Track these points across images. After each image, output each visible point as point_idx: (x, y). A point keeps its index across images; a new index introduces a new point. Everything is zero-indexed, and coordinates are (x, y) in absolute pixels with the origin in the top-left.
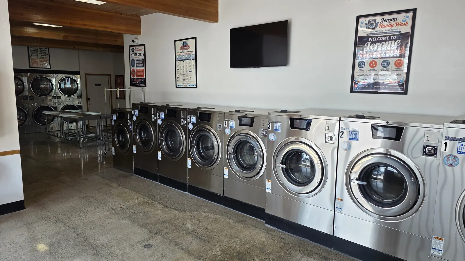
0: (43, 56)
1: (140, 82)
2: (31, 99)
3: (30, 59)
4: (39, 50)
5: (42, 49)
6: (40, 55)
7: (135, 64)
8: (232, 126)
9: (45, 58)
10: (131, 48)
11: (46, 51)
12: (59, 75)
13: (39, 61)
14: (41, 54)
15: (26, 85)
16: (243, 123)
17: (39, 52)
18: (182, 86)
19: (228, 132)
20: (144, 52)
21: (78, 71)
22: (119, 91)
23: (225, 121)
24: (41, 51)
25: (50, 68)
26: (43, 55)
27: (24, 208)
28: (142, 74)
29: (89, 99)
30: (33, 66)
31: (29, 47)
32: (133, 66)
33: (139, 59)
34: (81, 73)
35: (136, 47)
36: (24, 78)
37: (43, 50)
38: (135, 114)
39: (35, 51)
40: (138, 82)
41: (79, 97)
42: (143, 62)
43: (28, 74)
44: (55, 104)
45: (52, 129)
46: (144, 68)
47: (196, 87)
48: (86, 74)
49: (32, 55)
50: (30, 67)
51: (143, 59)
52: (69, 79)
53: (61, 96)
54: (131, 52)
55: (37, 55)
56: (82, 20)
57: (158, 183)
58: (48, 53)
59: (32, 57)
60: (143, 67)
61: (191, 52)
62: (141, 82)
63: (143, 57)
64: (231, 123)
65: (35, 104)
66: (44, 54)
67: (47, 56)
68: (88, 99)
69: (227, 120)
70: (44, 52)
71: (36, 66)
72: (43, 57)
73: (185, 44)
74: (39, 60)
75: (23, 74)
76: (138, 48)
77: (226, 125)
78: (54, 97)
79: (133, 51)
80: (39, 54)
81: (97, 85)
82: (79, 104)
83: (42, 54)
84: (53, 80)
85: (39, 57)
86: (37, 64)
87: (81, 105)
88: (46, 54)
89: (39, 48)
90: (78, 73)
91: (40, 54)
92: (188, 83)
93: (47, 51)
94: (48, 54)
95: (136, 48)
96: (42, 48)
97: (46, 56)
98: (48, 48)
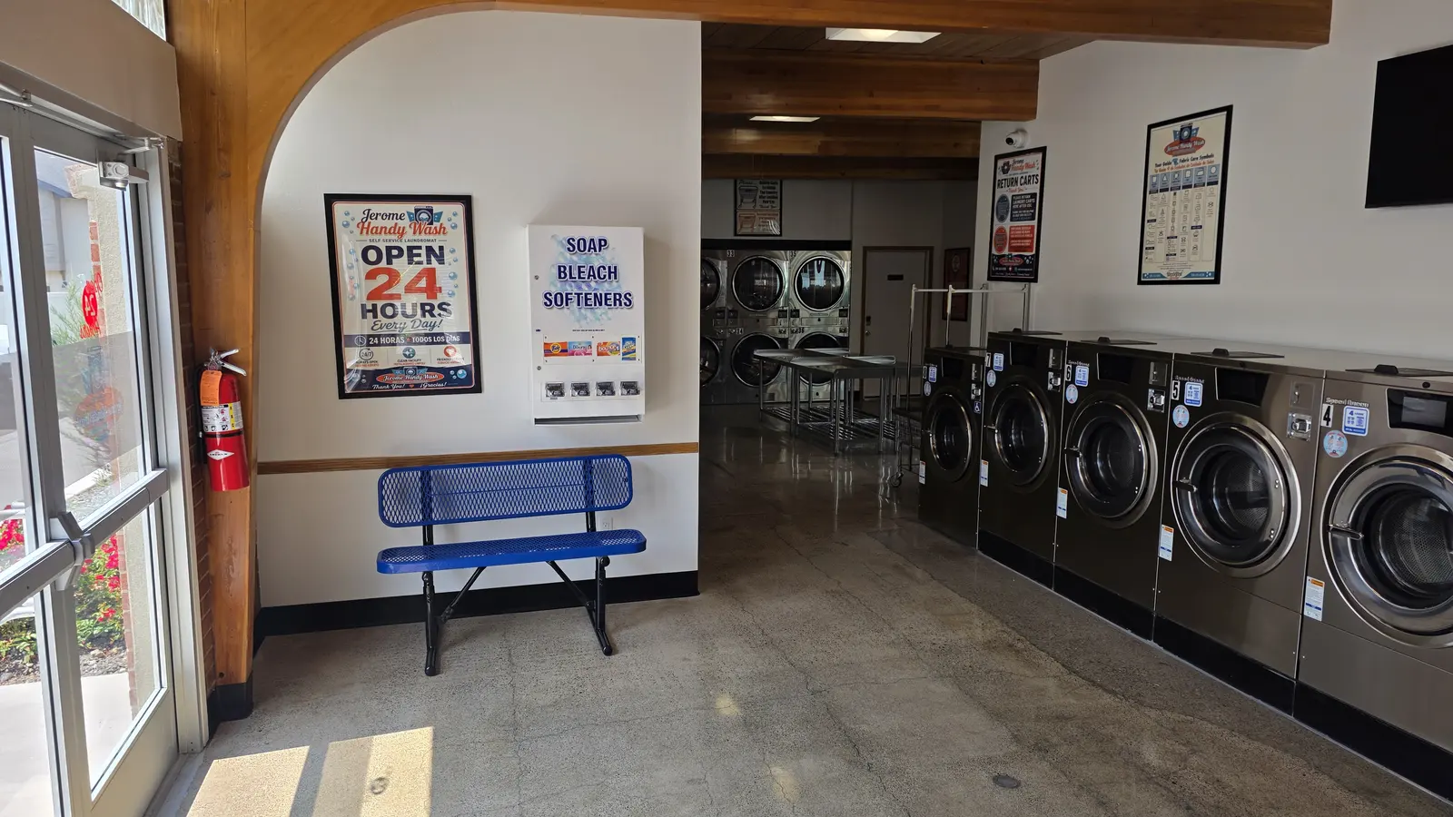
0: (767, 202)
1: (1018, 267)
2: (732, 316)
3: (738, 214)
4: (760, 187)
5: (766, 186)
6: (759, 201)
7: (1007, 212)
8: (1354, 426)
9: (772, 207)
10: (1001, 163)
11: (774, 188)
12: (800, 253)
13: (757, 217)
14: (762, 200)
15: (723, 282)
16: (1406, 416)
17: (759, 194)
18: (1163, 277)
19: (1334, 447)
20: (1039, 172)
21: (847, 238)
22: (953, 295)
23: (1325, 407)
24: (763, 190)
25: (781, 235)
26: (766, 199)
27: (697, 593)
28: (1027, 243)
29: (869, 319)
30: (743, 231)
31: (738, 182)
32: (1002, 219)
33: (1021, 195)
34: (854, 245)
35: (1017, 159)
36: (720, 262)
37: (768, 188)
38: (995, 364)
39: (750, 190)
40: (1013, 267)
41: (843, 313)
42: (1034, 204)
43: (730, 253)
44: (785, 332)
45: (772, 396)
46: (1035, 223)
47: (1216, 281)
48: (866, 249)
49: (742, 201)
50: (736, 235)
51: (1033, 195)
52: (823, 262)
53: (798, 311)
54: (1000, 176)
55: (755, 201)
56: (871, 95)
57: (1052, 591)
58: (778, 194)
59: (744, 206)
60: (1034, 219)
61: (1209, 159)
62: (1024, 266)
63: (1035, 188)
64: (1352, 413)
65: (740, 329)
66: (769, 197)
67: (777, 203)
68: (866, 320)
69: (1334, 401)
70: (769, 193)
71: (749, 231)
72: (767, 205)
73: (1186, 133)
74: (758, 214)
75: (720, 253)
76: (1021, 161)
77: (1327, 419)
78: (782, 314)
79: (1005, 172)
80: (758, 197)
81: (891, 278)
82: (841, 331)
83: (764, 197)
84: (785, 267)
85: (758, 207)
86: (752, 227)
87: (846, 335)
88: (774, 197)
89: (761, 183)
90: (845, 245)
91: (760, 197)
92: (1185, 265)
93: (778, 187)
94: (779, 198)
95: (1015, 162)
96: (765, 183)
97: (773, 202)
98: (779, 182)
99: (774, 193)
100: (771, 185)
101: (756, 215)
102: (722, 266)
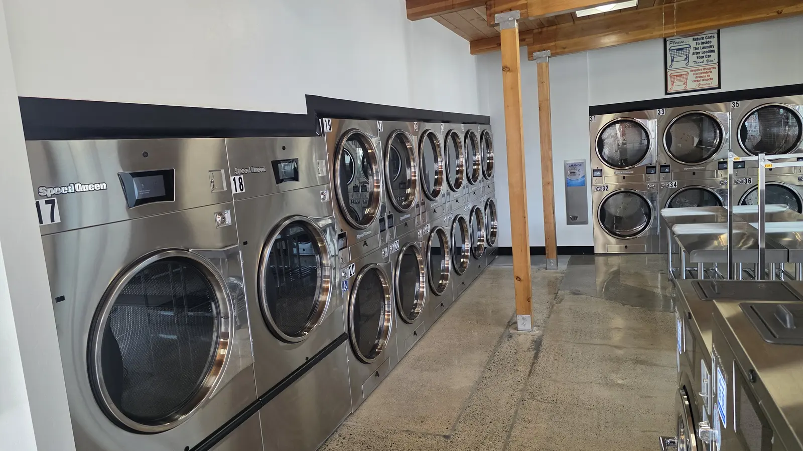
0: (702, 57)
2: (664, 171)
3: (669, 74)
4: (693, 44)
5: (699, 41)
6: (693, 58)
9: (708, 61)
11: (710, 42)
12: (743, 103)
13: (691, 74)
14: (696, 56)
15: (654, 139)
17: (692, 50)
24: (697, 46)
25: (719, 87)
26: (701, 55)
30: (675, 89)
31: (668, 43)
36: (649, 121)
37: (703, 43)
39: (682, 49)
43: (661, 111)
49: (672, 61)
50: (667, 94)
55: (687, 58)
58: (716, 48)
59: (675, 65)
65: (674, 183)
66: (704, 52)
67: (714, 56)
70: (704, 48)
71: (682, 88)
72: (701, 60)
74: (691, 71)
78: (723, 165)
80: (690, 55)
82: (799, 180)
83: (699, 53)
84: (725, 120)
85: (691, 64)
86: (685, 83)
88: (709, 52)
89: (694, 40)
90: (801, 89)
91: (694, 54)
93: (714, 40)
94: (716, 51)
96: (700, 39)
97: (709, 56)
98: (716, 36)
99: (710, 47)
100: (705, 40)
101: (689, 72)
102: (651, 125)
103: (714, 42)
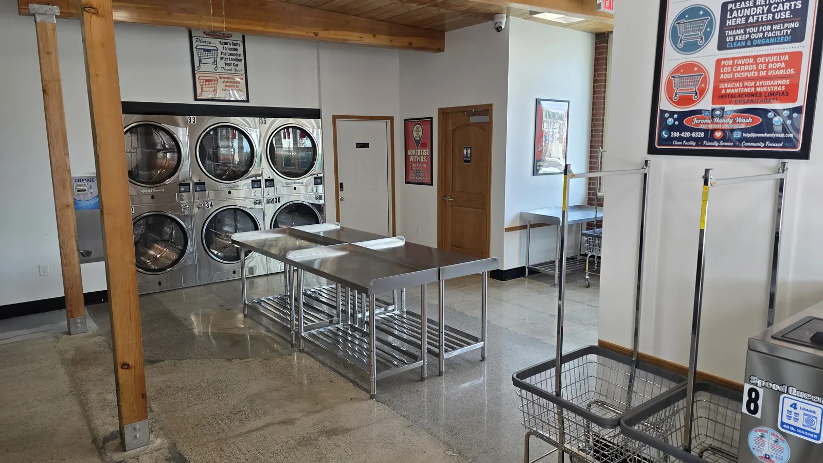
0: (230, 65)
2: (198, 189)
3: (197, 76)
4: (220, 48)
5: (226, 46)
6: (221, 64)
9: (236, 70)
11: (236, 50)
12: (269, 120)
13: (220, 81)
14: (223, 62)
15: (185, 150)
17: (220, 55)
21: (317, 107)
24: (225, 51)
25: (248, 101)
26: (228, 62)
29: (341, 184)
30: (205, 96)
31: (194, 40)
34: (323, 114)
36: (180, 129)
37: (229, 49)
39: (209, 51)
41: (318, 181)
43: (192, 119)
44: (260, 203)
45: (251, 270)
48: (335, 118)
49: (200, 61)
50: (196, 99)
52: (291, 130)
53: (273, 180)
55: (215, 62)
58: (242, 57)
59: (203, 67)
65: (210, 203)
66: (232, 60)
67: (241, 65)
68: (340, 186)
70: (231, 55)
71: (210, 96)
72: (229, 67)
74: (221, 78)
75: (179, 118)
78: (256, 183)
80: (218, 59)
81: (359, 145)
82: (316, 198)
83: (226, 59)
84: (255, 134)
85: (220, 70)
86: (215, 91)
87: (322, 202)
88: (236, 60)
89: (221, 43)
90: (314, 114)
91: (222, 59)
94: (243, 61)
96: (226, 44)
97: (237, 65)
98: (241, 44)
99: (237, 55)
100: (231, 47)
101: (218, 78)
102: (182, 134)
103: (240, 50)
